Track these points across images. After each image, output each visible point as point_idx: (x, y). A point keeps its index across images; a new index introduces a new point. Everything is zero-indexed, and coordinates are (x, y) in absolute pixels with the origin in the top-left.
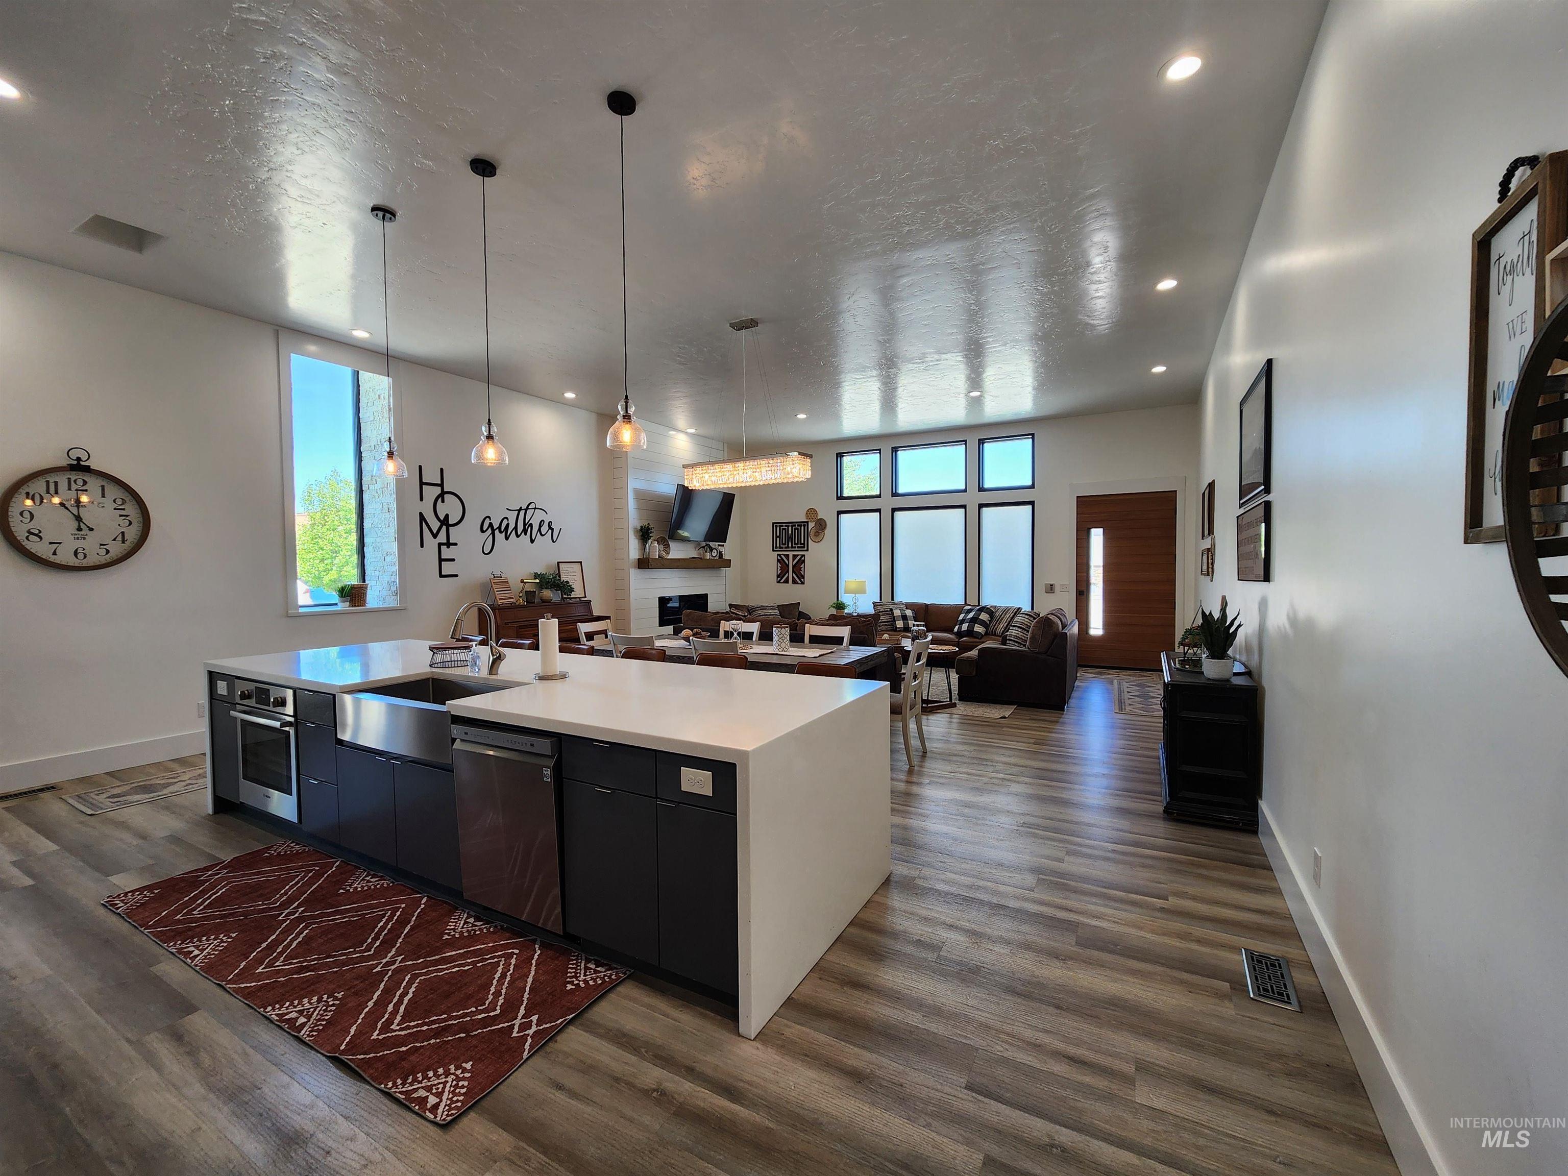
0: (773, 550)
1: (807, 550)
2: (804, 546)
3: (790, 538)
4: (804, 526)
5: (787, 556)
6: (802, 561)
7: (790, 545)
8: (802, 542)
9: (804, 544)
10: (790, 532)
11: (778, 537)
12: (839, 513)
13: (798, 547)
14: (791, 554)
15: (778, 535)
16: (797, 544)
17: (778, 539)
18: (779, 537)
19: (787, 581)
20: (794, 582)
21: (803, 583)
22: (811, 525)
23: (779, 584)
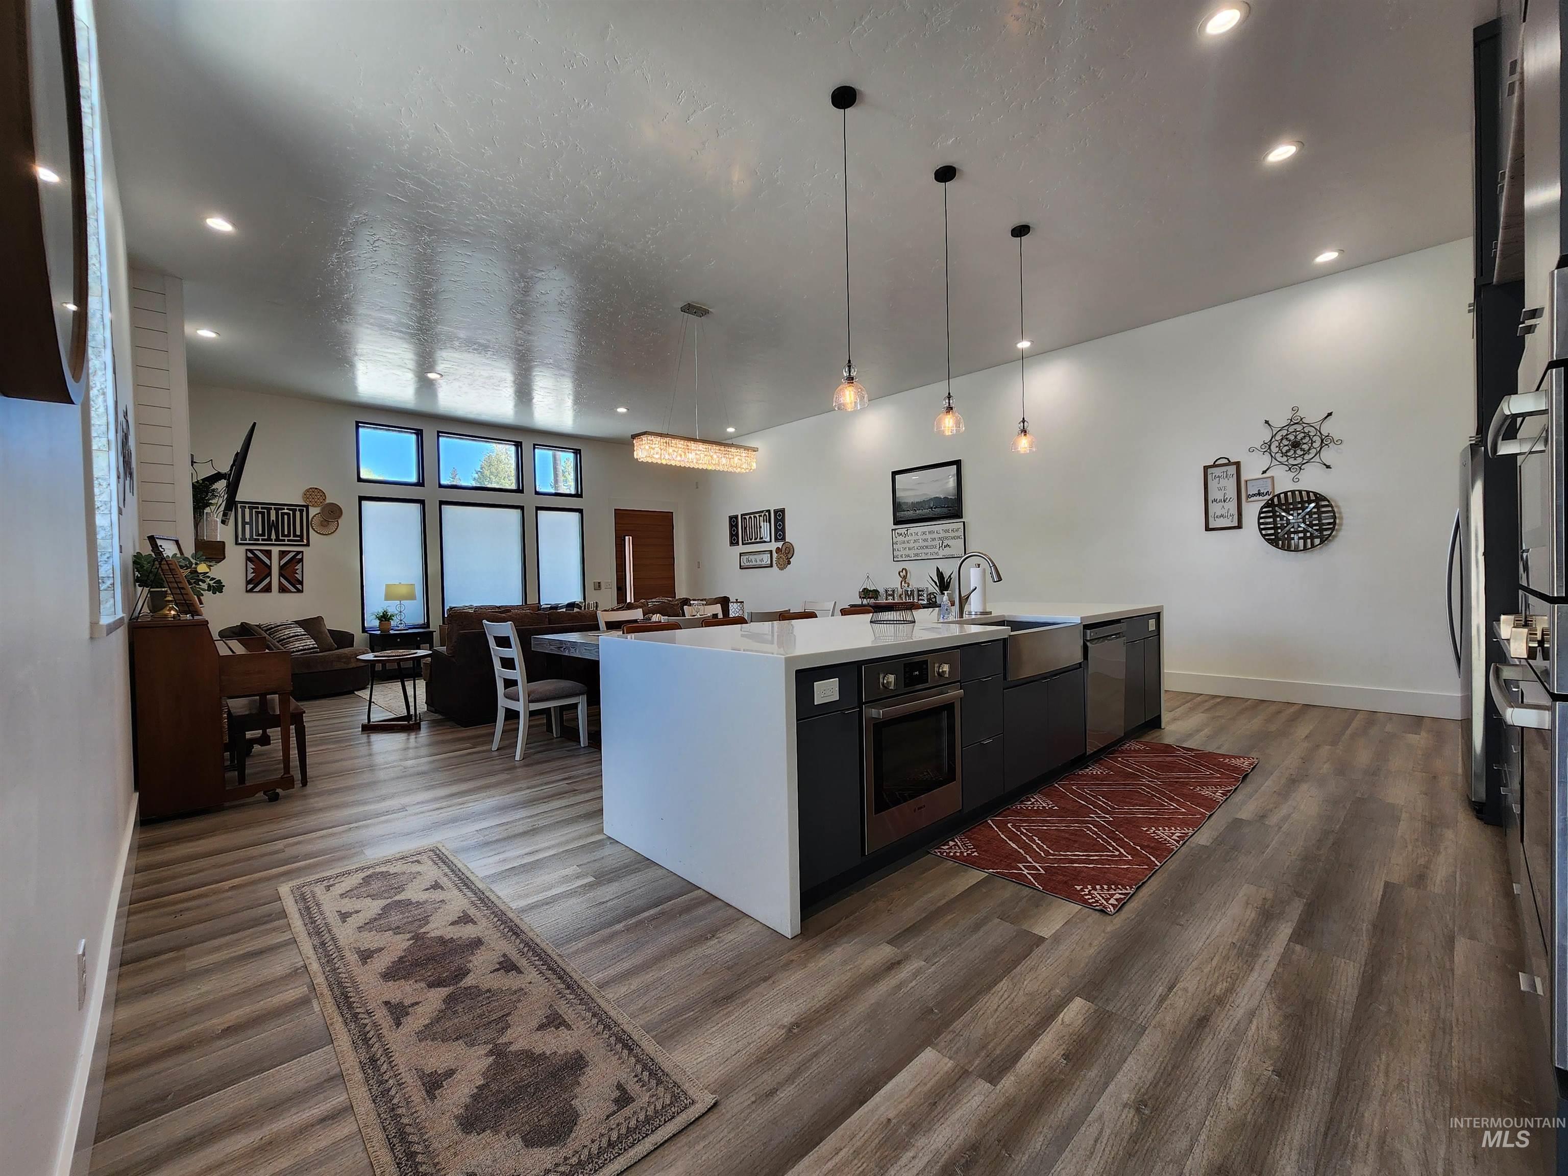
0: (237, 543)
1: (308, 545)
2: (302, 539)
3: (273, 526)
4: (301, 511)
5: (268, 554)
6: (297, 559)
7: (273, 537)
8: (298, 533)
9: (301, 536)
10: (273, 517)
11: (247, 523)
12: (362, 499)
13: (289, 540)
14: (275, 551)
15: (247, 520)
16: (289, 535)
17: (247, 527)
18: (251, 523)
19: (268, 589)
20: (283, 589)
21: (300, 591)
22: (313, 511)
23: (250, 594)
